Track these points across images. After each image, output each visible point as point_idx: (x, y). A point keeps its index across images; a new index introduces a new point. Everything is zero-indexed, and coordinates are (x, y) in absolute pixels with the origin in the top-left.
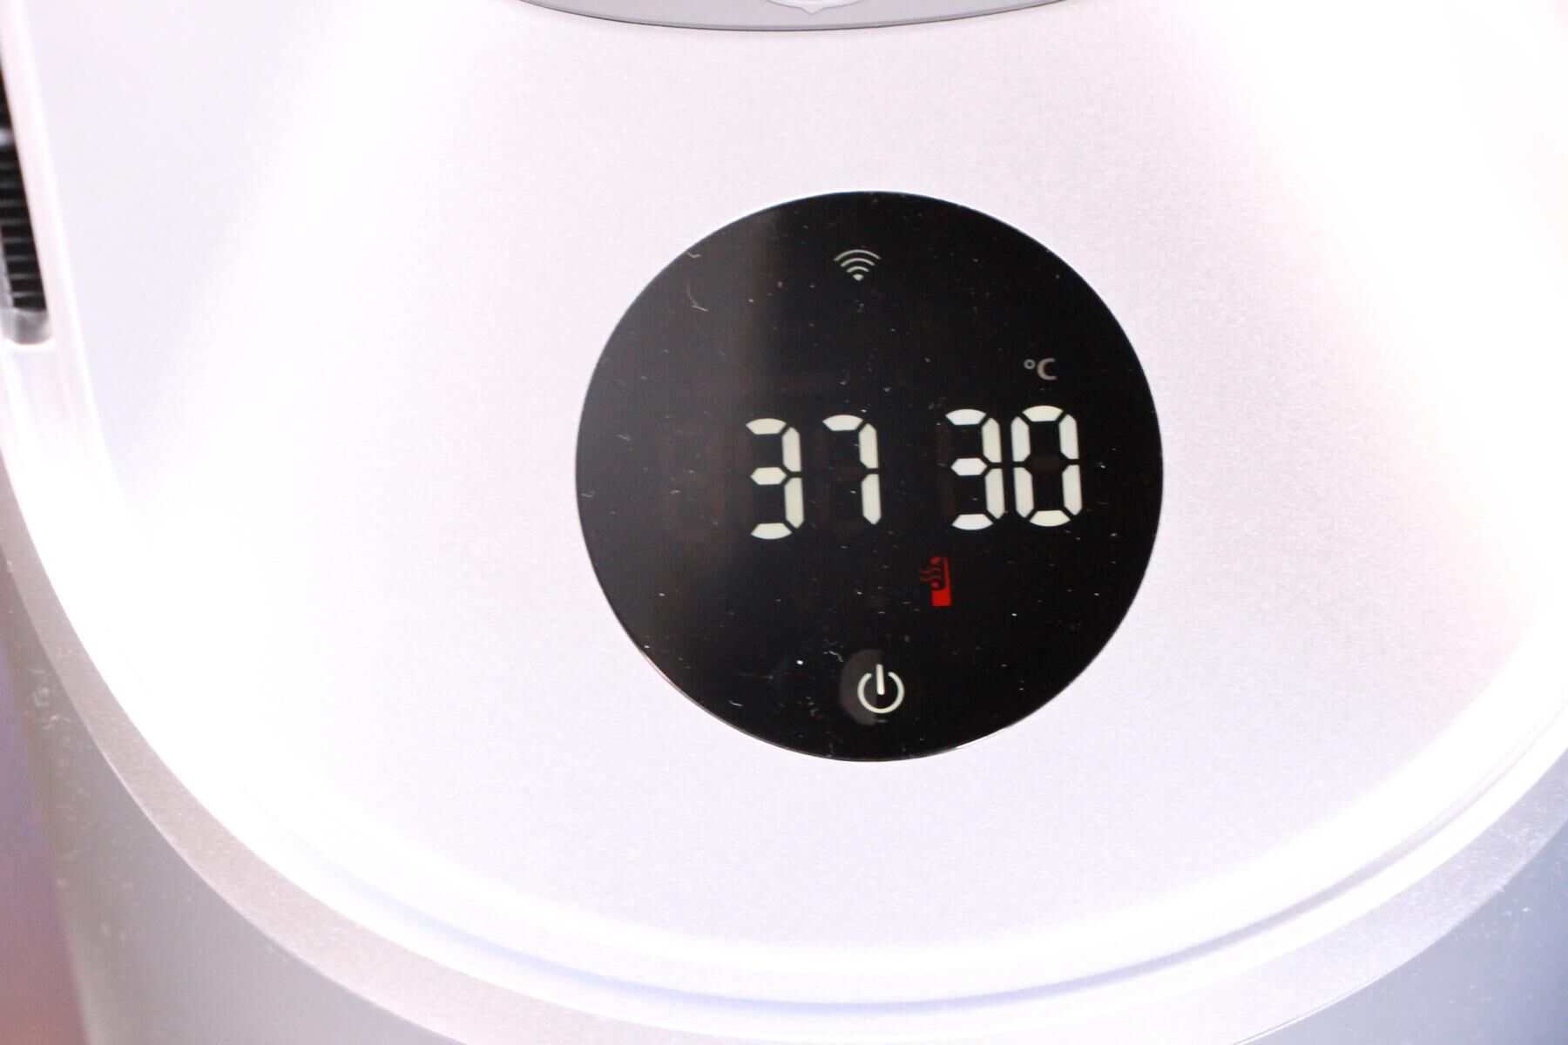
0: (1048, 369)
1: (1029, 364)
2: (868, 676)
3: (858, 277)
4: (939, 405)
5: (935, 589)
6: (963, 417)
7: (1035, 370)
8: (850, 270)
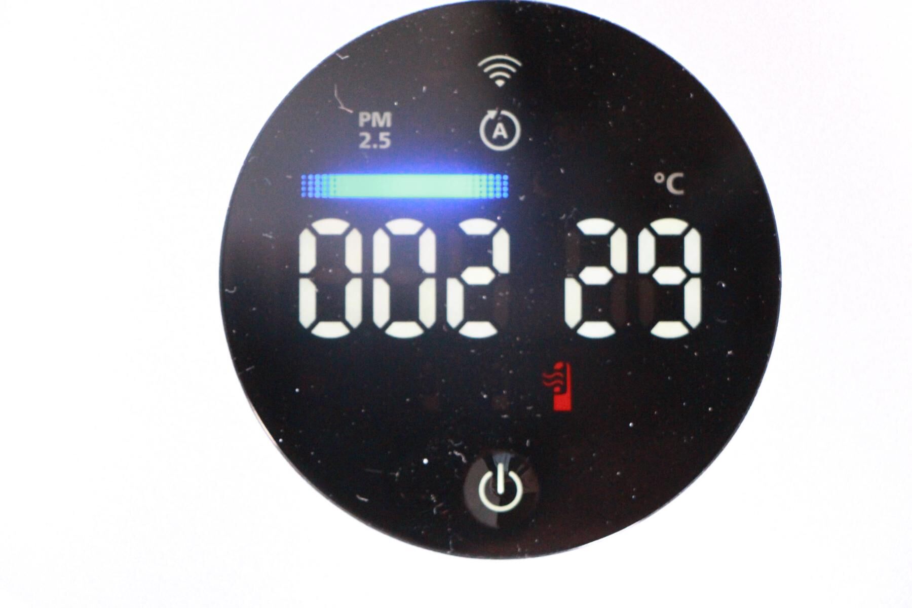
0: (677, 184)
1: (659, 178)
2: (489, 475)
3: (500, 83)
4: (571, 216)
5: (557, 394)
6: (594, 226)
7: (665, 183)
8: (492, 76)
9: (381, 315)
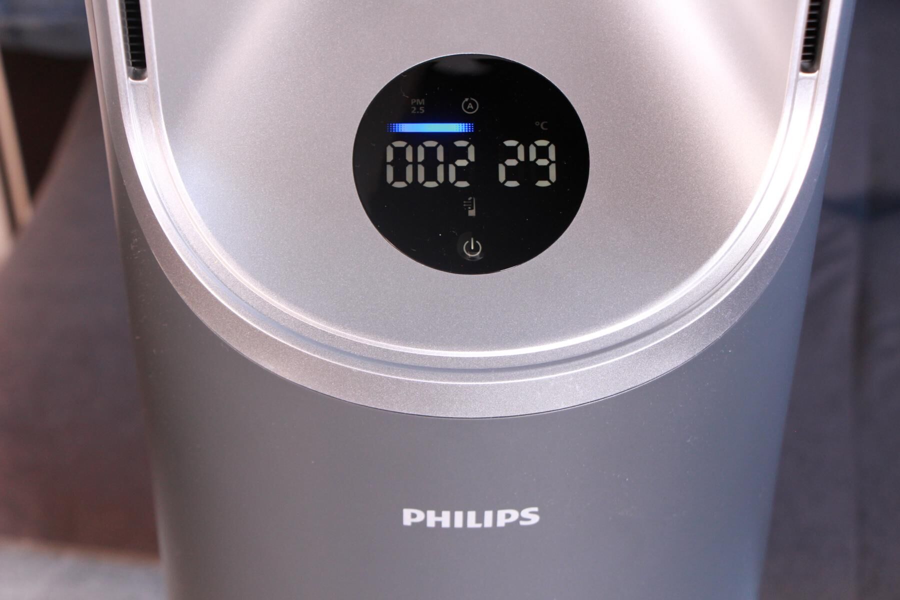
0: (545, 126)
1: (537, 123)
2: (467, 242)
4: (501, 139)
5: (470, 209)
6: (510, 143)
7: (540, 126)
9: (421, 178)
